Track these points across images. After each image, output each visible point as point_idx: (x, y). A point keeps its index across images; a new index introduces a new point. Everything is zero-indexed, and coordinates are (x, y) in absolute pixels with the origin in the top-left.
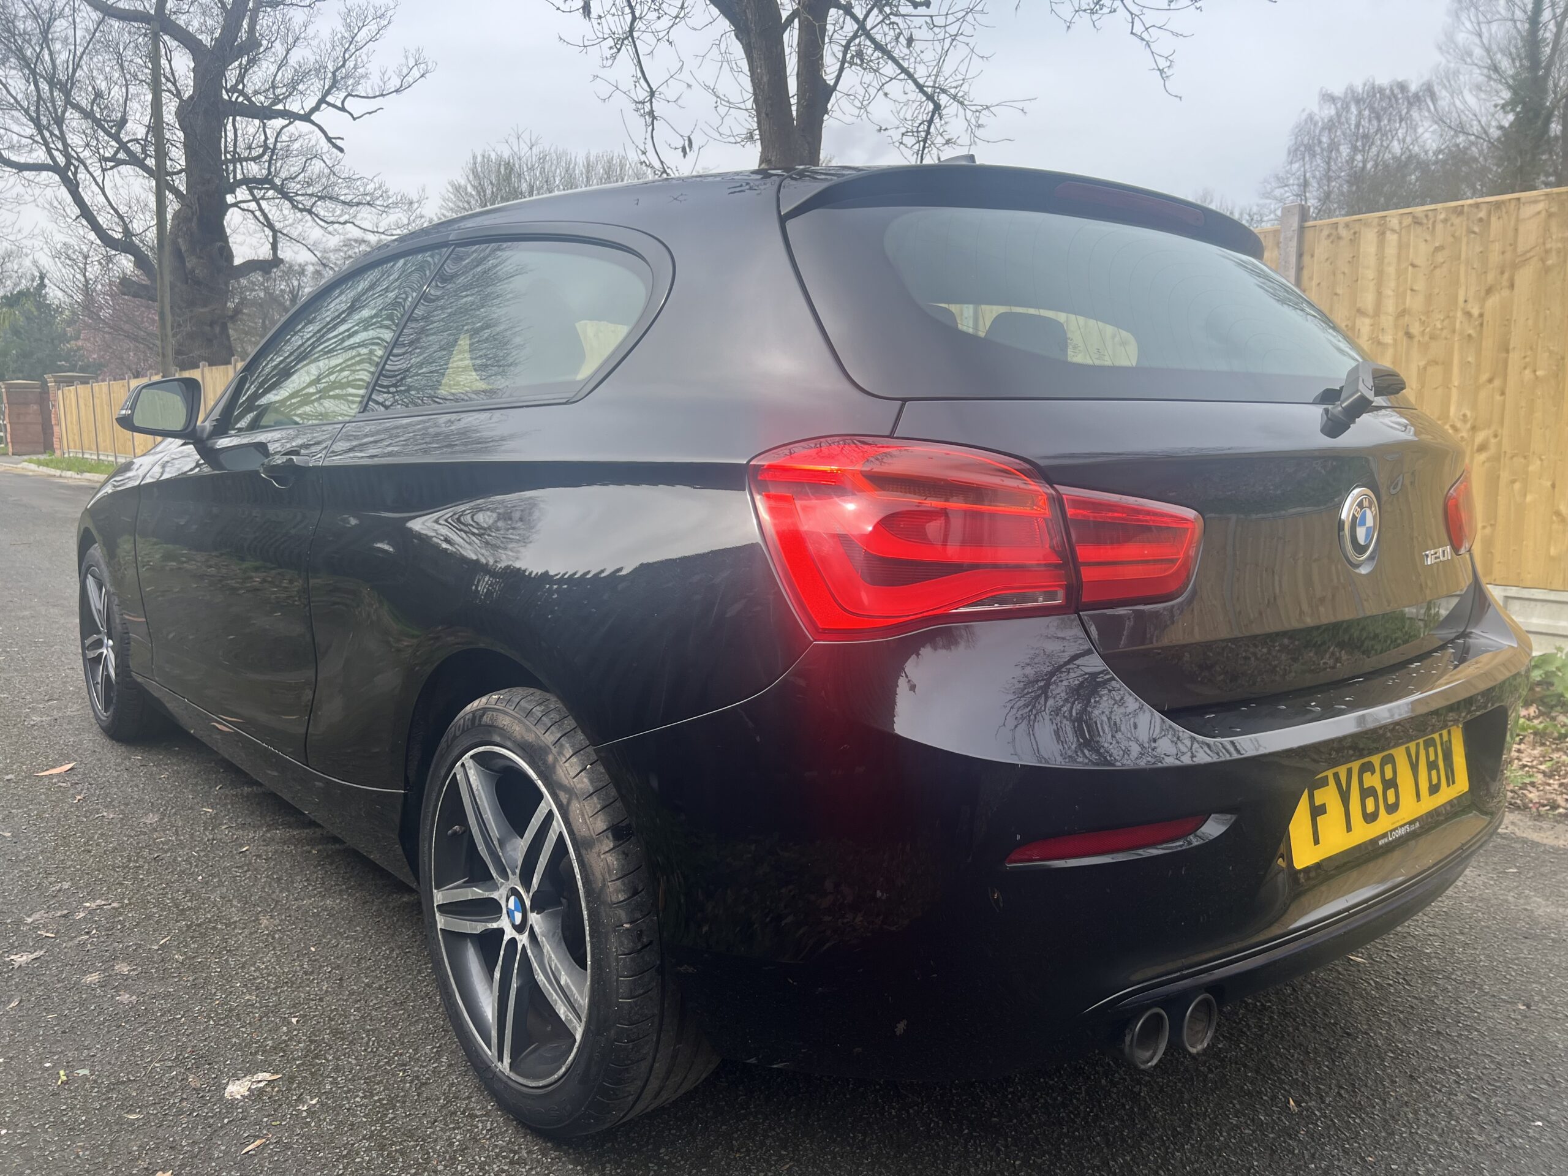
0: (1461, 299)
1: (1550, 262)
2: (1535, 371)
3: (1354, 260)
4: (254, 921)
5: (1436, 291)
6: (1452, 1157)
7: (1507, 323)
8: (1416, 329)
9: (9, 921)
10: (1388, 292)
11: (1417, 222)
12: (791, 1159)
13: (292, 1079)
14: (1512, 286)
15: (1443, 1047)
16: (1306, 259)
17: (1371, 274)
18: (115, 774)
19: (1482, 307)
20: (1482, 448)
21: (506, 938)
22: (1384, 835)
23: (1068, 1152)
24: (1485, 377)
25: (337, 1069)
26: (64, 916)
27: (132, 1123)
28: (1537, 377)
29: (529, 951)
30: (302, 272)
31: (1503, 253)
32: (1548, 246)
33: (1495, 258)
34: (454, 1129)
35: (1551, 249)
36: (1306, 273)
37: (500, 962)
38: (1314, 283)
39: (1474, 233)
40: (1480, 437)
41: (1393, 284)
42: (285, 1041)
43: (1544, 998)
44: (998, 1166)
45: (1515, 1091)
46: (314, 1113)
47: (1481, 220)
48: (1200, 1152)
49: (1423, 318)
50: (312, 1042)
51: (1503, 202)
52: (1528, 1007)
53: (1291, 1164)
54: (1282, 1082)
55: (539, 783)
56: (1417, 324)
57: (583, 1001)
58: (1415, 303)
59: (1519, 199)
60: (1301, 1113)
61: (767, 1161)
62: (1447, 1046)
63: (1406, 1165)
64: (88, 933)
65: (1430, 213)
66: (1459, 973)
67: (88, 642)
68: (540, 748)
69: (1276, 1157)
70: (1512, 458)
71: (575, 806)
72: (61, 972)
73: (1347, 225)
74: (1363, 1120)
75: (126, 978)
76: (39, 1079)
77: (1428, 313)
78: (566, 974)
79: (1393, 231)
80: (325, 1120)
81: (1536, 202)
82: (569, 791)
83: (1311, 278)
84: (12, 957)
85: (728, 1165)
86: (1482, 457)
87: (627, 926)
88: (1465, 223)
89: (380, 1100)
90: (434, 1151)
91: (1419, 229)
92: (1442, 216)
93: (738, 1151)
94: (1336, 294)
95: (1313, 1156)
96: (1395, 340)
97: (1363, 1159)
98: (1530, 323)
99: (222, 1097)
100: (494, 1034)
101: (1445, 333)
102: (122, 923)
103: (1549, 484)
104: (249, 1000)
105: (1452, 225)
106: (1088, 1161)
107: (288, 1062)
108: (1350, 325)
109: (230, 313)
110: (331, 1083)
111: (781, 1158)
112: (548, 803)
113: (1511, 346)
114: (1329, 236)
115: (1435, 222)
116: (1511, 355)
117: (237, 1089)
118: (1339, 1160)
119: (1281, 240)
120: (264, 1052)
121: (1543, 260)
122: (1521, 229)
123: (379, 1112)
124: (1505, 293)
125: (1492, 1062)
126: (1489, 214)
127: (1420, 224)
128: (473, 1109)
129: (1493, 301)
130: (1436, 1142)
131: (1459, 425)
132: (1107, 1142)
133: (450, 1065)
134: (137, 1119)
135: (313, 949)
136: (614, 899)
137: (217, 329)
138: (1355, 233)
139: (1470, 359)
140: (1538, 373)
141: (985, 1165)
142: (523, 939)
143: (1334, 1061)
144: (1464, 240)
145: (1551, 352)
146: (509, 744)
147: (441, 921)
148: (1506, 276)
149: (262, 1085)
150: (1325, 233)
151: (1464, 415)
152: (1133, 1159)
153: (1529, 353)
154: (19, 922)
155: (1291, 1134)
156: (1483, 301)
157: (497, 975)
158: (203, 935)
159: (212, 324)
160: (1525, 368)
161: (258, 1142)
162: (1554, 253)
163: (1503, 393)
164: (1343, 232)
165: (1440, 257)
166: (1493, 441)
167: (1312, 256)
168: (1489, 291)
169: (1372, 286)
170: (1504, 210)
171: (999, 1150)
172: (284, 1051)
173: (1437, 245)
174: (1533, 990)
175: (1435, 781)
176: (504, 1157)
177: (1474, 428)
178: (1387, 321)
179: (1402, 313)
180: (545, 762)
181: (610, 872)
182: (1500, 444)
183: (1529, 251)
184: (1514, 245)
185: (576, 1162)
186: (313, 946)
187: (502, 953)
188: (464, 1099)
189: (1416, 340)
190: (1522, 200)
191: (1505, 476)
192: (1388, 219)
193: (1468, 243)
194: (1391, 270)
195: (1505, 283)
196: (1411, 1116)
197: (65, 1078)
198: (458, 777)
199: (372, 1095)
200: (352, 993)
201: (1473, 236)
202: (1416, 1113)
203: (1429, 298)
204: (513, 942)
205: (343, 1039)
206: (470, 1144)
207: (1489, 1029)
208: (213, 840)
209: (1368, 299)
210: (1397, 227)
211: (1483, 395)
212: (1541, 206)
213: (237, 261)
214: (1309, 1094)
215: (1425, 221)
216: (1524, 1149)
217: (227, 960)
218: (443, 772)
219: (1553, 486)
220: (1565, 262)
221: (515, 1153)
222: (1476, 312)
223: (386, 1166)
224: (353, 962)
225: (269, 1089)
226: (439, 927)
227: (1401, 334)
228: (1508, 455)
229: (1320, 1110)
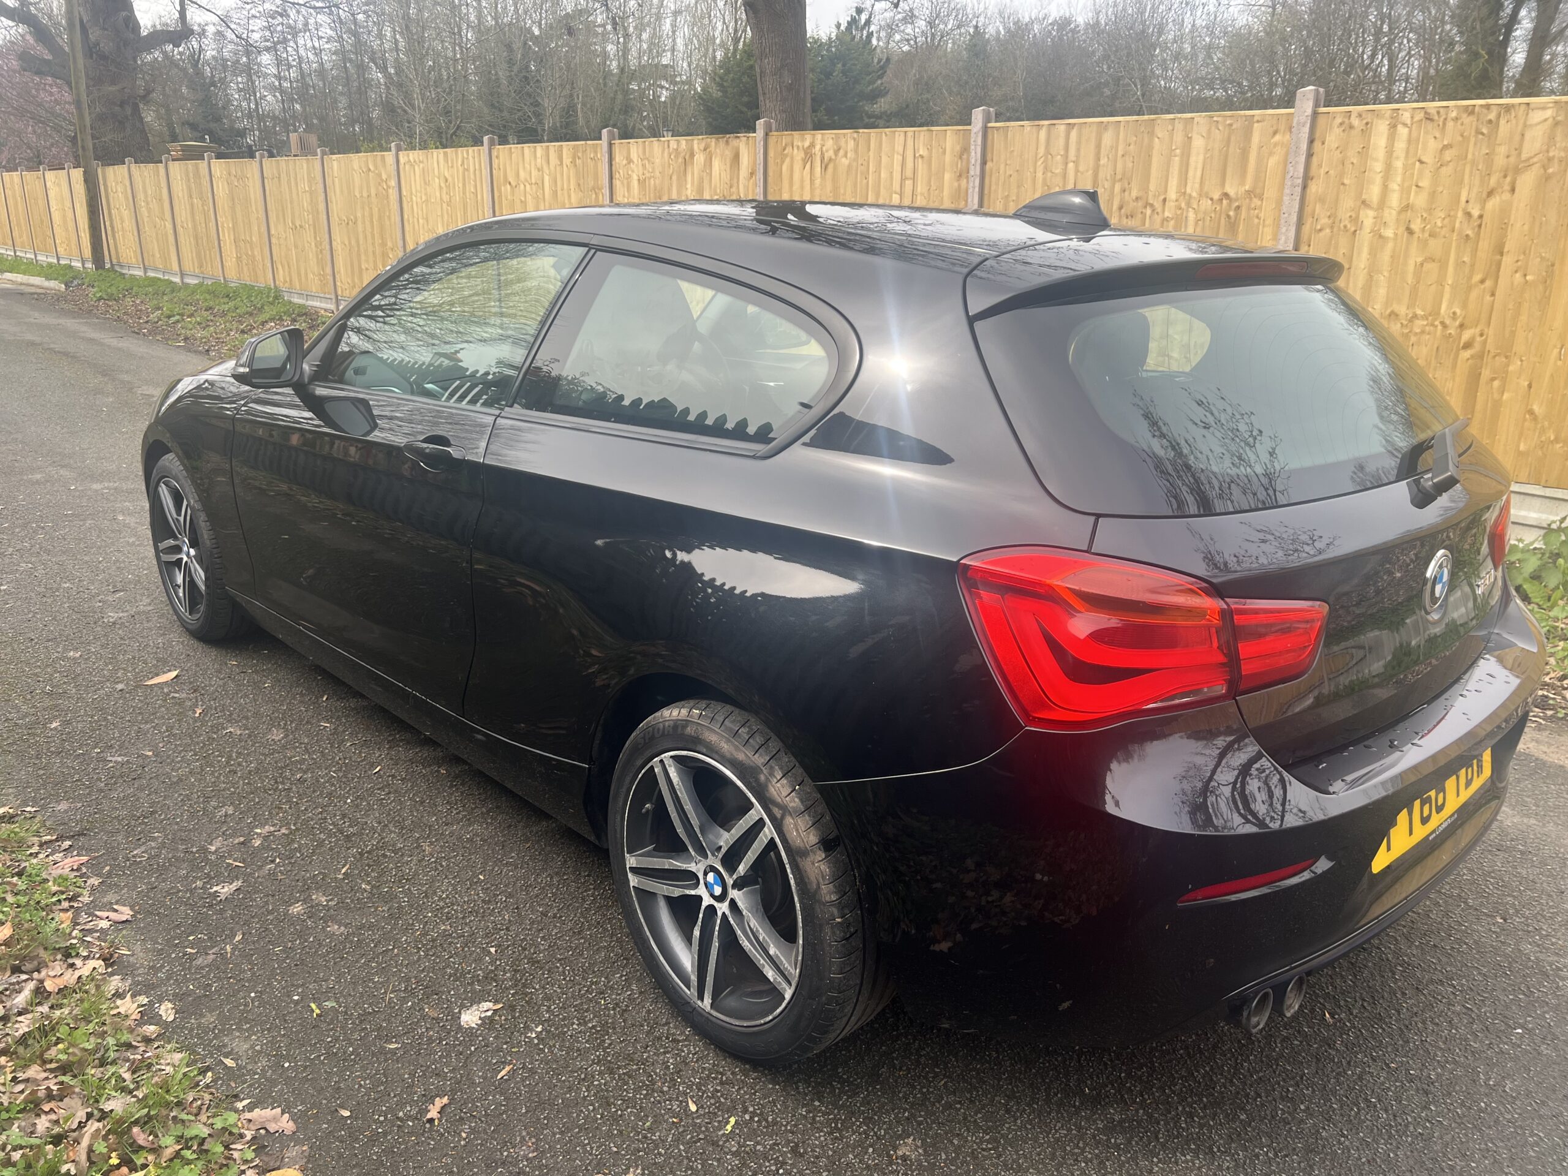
0: (1463, 199)
1: (1550, 170)
2: (1525, 275)
3: (1364, 152)
4: (417, 848)
5: (1440, 189)
6: (1455, 1062)
7: (1504, 226)
8: (1416, 226)
9: (194, 850)
10: (1394, 186)
11: (1429, 118)
12: (945, 1076)
13: (512, 1008)
14: (1513, 190)
15: (1440, 960)
16: (1317, 145)
17: (1378, 166)
18: (221, 683)
19: (1483, 208)
20: (1468, 346)
21: (705, 904)
22: (1434, 831)
23: (1160, 1064)
24: (1477, 277)
25: (547, 998)
26: (242, 843)
27: (393, 1052)
28: (1527, 282)
29: (730, 919)
30: (203, 33)
31: (1508, 157)
32: (1551, 154)
33: (1500, 161)
34: (665, 1053)
35: (1554, 157)
36: (1315, 159)
37: (699, 922)
38: (1322, 171)
39: (1483, 134)
40: (1466, 335)
41: (1399, 179)
42: (492, 971)
43: (1517, 911)
44: (1108, 1078)
45: (1499, 1001)
46: (543, 1039)
47: (1490, 121)
48: (1262, 1062)
49: (1425, 215)
50: (516, 971)
51: (1513, 106)
52: (1505, 920)
53: (1333, 1071)
54: (1317, 996)
55: (750, 795)
56: (1419, 220)
57: (794, 973)
58: (1419, 200)
59: (1528, 104)
60: (1335, 1024)
61: (926, 1078)
62: (1444, 960)
63: (1421, 1070)
64: (273, 861)
65: (1442, 110)
66: (1448, 887)
67: (162, 545)
68: (751, 767)
69: (1321, 1065)
70: (1494, 357)
71: (789, 822)
72: (267, 903)
73: (1360, 115)
74: (1384, 1030)
75: (327, 908)
76: (295, 1012)
77: (1430, 210)
78: (775, 946)
79: (1405, 125)
80: (554, 1046)
81: (1544, 108)
82: (784, 808)
83: (1320, 166)
84: (215, 889)
85: (896, 1081)
86: (1466, 354)
87: (839, 920)
88: (1474, 124)
89: (594, 1027)
90: (656, 1073)
91: (1430, 125)
92: (1454, 114)
93: (901, 1069)
94: (1343, 184)
95: (1349, 1063)
96: (1396, 234)
97: (1387, 1065)
98: (1526, 227)
99: (460, 1027)
100: (694, 978)
101: (1443, 232)
102: (299, 850)
103: (1526, 383)
104: (445, 930)
105: (1462, 124)
106: (1177, 1072)
107: (503, 992)
108: (1354, 216)
109: (142, 92)
110: (547, 1011)
111: (936, 1075)
112: (757, 811)
113: (1506, 250)
114: (1341, 124)
115: (1445, 119)
116: (1504, 258)
117: (470, 1018)
118: (1369, 1067)
119: (1294, 124)
120: (479, 981)
121: (1545, 168)
122: (1527, 136)
123: (597, 1039)
124: (1506, 196)
125: (1480, 973)
126: (1499, 116)
127: (1431, 120)
128: (674, 1034)
129: (1493, 204)
130: (1441, 1049)
131: (1448, 322)
132: (1189, 1054)
133: (641, 993)
134: (397, 1049)
135: (482, 877)
136: (827, 898)
137: (129, 111)
138: (1367, 124)
139: (1465, 259)
140: (1528, 278)
141: (1098, 1078)
142: (723, 908)
143: (1355, 976)
144: (1473, 140)
145: (1542, 258)
146: (716, 757)
147: (633, 880)
148: (1508, 179)
149: (489, 1013)
150: (1339, 120)
151: (1454, 313)
152: (1212, 1069)
153: (1522, 257)
154: (204, 850)
155: (1329, 1043)
156: (1483, 203)
157: (697, 932)
158: (377, 863)
159: (122, 104)
160: (1516, 272)
161: (507, 1068)
162: (1556, 161)
163: (1493, 295)
164: (1355, 122)
165: (1448, 155)
166: (1478, 339)
167: (1323, 143)
168: (1490, 194)
169: (1378, 179)
170: (1513, 114)
171: (1106, 1064)
172: (495, 981)
173: (1446, 143)
174: (1507, 903)
175: (1470, 777)
176: (715, 1079)
177: (1462, 326)
178: (1390, 215)
179: (1406, 208)
180: (757, 780)
181: (823, 877)
182: (1485, 342)
183: (1532, 158)
184: (1519, 150)
185: (775, 1083)
186: (481, 873)
187: (701, 916)
188: (664, 1025)
189: (1416, 236)
190: (1532, 106)
191: (1486, 373)
192: (1400, 112)
193: (1475, 144)
194: (1399, 164)
195: (1507, 187)
196: (1420, 1025)
197: (318, 1011)
198: (656, 770)
199: (586, 1023)
200: (532, 923)
201: (1480, 136)
202: (1424, 1022)
203: (1433, 195)
204: (711, 909)
205: (541, 968)
206: (682, 1067)
207: (1475, 942)
208: (345, 758)
209: (1374, 193)
210: (1409, 122)
211: (1474, 294)
212: (1549, 113)
213: (144, 33)
214: (1340, 1007)
215: (1436, 117)
216: (1509, 1054)
217: (409, 889)
218: (639, 762)
219: (1530, 386)
220: (1565, 171)
221: (722, 1074)
222: (1476, 213)
223: (621, 1088)
224: (522, 890)
225: (497, 1018)
226: (632, 884)
227: (1402, 229)
228: (1491, 355)
229: (1349, 1021)
